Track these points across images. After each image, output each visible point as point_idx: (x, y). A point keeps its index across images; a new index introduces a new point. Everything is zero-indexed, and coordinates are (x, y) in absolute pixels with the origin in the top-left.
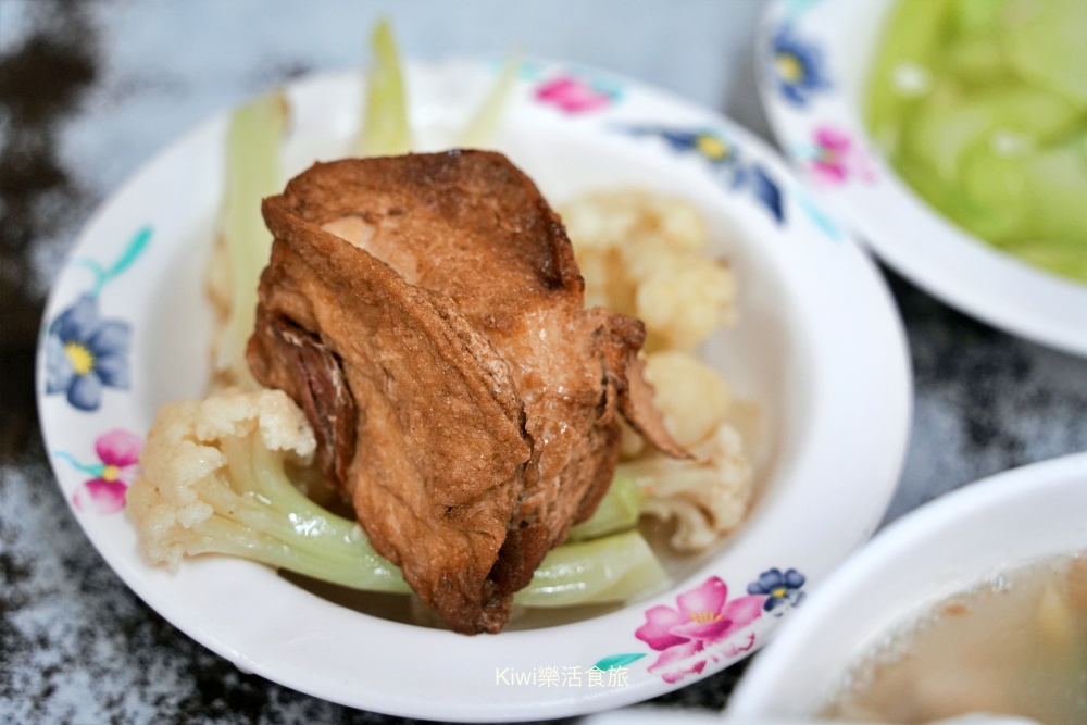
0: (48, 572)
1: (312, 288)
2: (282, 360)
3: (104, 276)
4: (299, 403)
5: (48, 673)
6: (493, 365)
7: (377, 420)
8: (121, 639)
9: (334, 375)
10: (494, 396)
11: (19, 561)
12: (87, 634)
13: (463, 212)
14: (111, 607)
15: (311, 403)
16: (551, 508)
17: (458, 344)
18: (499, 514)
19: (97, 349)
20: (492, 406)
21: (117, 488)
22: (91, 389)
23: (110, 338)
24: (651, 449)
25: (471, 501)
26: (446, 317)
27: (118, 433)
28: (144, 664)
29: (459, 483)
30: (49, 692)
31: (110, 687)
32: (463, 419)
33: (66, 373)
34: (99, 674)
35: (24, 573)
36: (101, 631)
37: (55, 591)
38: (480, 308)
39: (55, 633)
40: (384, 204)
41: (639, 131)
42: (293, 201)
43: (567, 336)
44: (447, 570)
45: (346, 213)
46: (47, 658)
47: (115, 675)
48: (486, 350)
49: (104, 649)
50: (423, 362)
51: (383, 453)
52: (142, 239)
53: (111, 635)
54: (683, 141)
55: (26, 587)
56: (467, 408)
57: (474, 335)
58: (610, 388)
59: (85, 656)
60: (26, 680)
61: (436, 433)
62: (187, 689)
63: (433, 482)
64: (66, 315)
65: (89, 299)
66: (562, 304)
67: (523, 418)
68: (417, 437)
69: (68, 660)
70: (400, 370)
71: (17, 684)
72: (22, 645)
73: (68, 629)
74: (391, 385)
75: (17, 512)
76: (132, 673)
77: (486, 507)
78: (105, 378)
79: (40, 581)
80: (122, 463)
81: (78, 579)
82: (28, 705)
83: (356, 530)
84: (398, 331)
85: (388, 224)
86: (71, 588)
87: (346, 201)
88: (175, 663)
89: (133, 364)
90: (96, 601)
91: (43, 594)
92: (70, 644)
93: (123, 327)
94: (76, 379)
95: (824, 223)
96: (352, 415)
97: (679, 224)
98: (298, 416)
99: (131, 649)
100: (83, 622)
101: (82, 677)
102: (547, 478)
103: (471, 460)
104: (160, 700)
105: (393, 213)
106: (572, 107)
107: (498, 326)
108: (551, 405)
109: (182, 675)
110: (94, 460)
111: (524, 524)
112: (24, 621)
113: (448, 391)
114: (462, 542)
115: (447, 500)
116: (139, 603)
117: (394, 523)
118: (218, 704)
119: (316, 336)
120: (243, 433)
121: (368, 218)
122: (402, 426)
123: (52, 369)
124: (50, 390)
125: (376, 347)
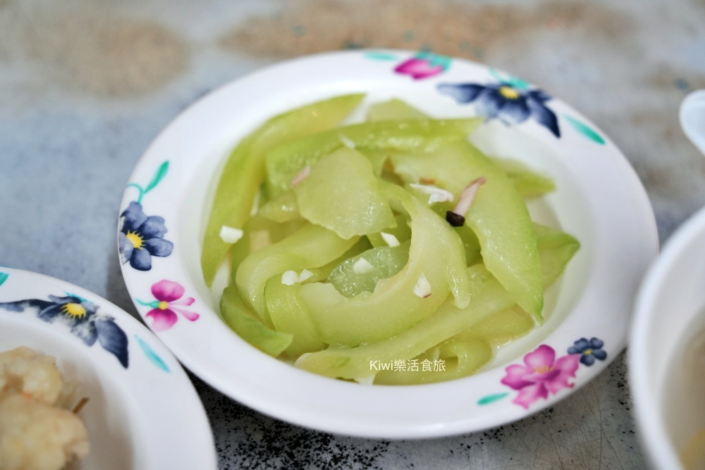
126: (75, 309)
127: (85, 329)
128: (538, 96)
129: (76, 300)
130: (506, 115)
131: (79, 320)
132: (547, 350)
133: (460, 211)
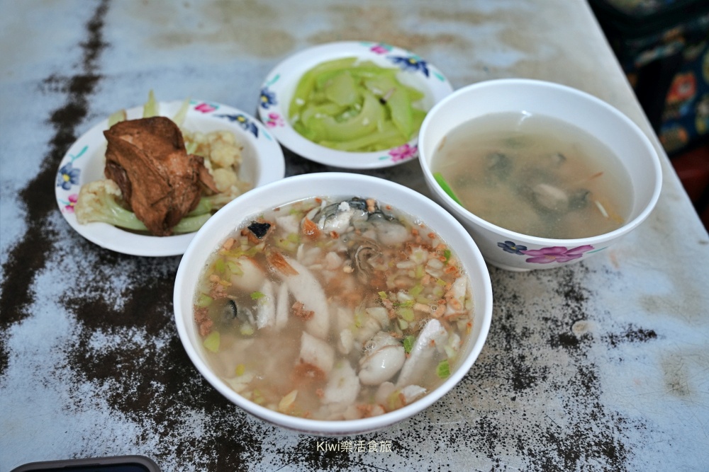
0: (63, 233)
1: (117, 153)
2: (112, 172)
3: (74, 158)
4: (117, 183)
5: (62, 256)
6: (160, 167)
7: (135, 185)
8: (81, 248)
9: (124, 175)
10: (159, 175)
11: (56, 231)
12: (72, 248)
13: (157, 132)
14: (79, 241)
15: (119, 182)
16: (181, 205)
17: (150, 162)
18: (165, 206)
19: (71, 175)
20: (159, 177)
21: (72, 207)
22: (68, 185)
23: (75, 173)
24: (215, 193)
25: (157, 202)
26: (147, 156)
27: (74, 195)
28: (86, 254)
29: (153, 197)
30: (62, 260)
31: (77, 259)
32: (153, 181)
33: (62, 181)
34: (75, 256)
35: (58, 234)
36: (76, 246)
37: (65, 238)
38: (158, 155)
39: (64, 247)
40: (136, 131)
41: (222, 116)
42: (112, 131)
43: (183, 161)
44: (154, 221)
45: (126, 134)
46: (62, 253)
47: (79, 256)
48: (158, 164)
49: (77, 251)
50: (142, 168)
51: (138, 193)
52: (85, 149)
53: (78, 247)
54: (233, 118)
55: (57, 237)
56: (153, 178)
57: (155, 161)
58: (195, 174)
59: (72, 252)
60: (56, 258)
61: (147, 186)
62: (98, 259)
63: (148, 198)
64: (64, 168)
65: (70, 164)
66: (180, 153)
67: (168, 181)
68: (143, 187)
69: (67, 253)
70: (137, 171)
71: (54, 259)
72: (56, 250)
73: (68, 246)
74: (136, 175)
75: (56, 220)
76: (83, 256)
77: (161, 204)
78: (72, 182)
79: (61, 235)
80: (75, 201)
81: (71, 235)
82: (56, 263)
83: (133, 215)
84: (136, 160)
85: (136, 136)
86: (69, 237)
87: (126, 131)
88: (95, 253)
89: (81, 179)
90: (75, 240)
91: (62, 239)
92: (68, 250)
93: (78, 170)
94: (65, 183)
95: (268, 137)
96: (130, 185)
97: (227, 137)
98: (117, 186)
99: (83, 250)
100: (72, 245)
101: (71, 257)
102: (178, 197)
103: (156, 192)
104: (90, 262)
105: (138, 133)
106: (204, 111)
107: (163, 159)
108: (178, 178)
109: (96, 256)
110: (68, 201)
111: (174, 209)
112: (56, 245)
113: (149, 175)
114: (156, 213)
115: (151, 202)
116: (86, 240)
117: (141, 211)
118: (105, 262)
119: (119, 165)
120: (101, 190)
121: (131, 135)
122: (140, 185)
123: (59, 180)
124: (58, 185)
125: (132, 166)
126: (241, 119)
127: (244, 125)
128: (423, 63)
129: (241, 116)
130: (412, 69)
131: (242, 123)
132: (407, 146)
133: (386, 98)
